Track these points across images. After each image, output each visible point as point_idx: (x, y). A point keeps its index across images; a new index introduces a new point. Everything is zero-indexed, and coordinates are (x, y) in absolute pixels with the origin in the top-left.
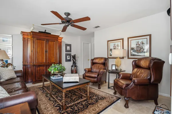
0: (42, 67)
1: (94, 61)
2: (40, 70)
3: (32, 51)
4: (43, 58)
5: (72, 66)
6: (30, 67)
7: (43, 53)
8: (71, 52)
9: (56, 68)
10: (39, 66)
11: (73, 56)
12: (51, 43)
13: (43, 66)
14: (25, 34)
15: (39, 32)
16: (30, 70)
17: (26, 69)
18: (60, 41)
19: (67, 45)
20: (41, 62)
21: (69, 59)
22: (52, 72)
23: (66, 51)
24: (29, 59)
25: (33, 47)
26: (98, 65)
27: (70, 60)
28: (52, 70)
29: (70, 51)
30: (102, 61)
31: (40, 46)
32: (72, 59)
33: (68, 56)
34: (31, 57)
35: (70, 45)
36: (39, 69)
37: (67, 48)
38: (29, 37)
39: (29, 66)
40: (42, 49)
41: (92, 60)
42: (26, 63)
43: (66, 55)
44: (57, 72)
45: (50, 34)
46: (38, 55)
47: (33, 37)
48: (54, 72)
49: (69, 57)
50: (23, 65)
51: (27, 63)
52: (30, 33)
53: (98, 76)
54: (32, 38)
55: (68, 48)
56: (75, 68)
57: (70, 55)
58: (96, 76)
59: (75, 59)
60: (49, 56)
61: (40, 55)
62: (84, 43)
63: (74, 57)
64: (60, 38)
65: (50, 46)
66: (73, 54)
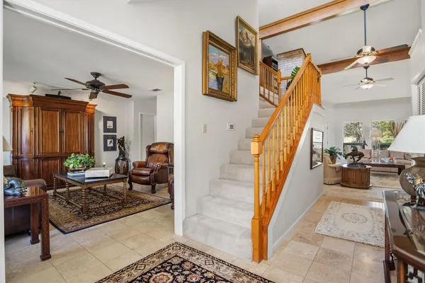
0: (53, 162)
1: (152, 149)
2: (48, 166)
3: (31, 131)
4: (54, 144)
5: (117, 160)
6: (29, 161)
7: (54, 134)
8: (116, 132)
9: (79, 161)
10: (47, 159)
11: (119, 140)
12: (71, 116)
13: (55, 158)
14: (17, 98)
15: (46, 95)
16: (27, 167)
17: (20, 165)
18: (90, 111)
19: (106, 119)
20: (50, 151)
21: (112, 145)
22: (71, 166)
23: (106, 130)
24: (25, 146)
25: (35, 124)
26: (158, 155)
27: (113, 149)
28: (70, 163)
29: (114, 130)
30: (165, 148)
31: (49, 122)
32: (118, 146)
33: (109, 141)
34: (29, 142)
35: (114, 119)
36: (46, 163)
37: (108, 125)
38: (26, 105)
39: (25, 159)
40: (53, 127)
41: (149, 147)
42: (19, 154)
43: (106, 138)
44: (80, 166)
45: (70, 98)
46: (45, 139)
47: (35, 105)
48: (73, 167)
49: (111, 142)
50: (14, 158)
51: (21, 153)
52: (27, 97)
53: (152, 172)
54: (33, 108)
55: (110, 124)
56: (125, 163)
57: (114, 138)
58: (148, 172)
59: (123, 146)
60: (67, 140)
61: (48, 138)
62: (141, 115)
63: (122, 142)
64: (90, 105)
65: (69, 122)
66: (119, 135)
